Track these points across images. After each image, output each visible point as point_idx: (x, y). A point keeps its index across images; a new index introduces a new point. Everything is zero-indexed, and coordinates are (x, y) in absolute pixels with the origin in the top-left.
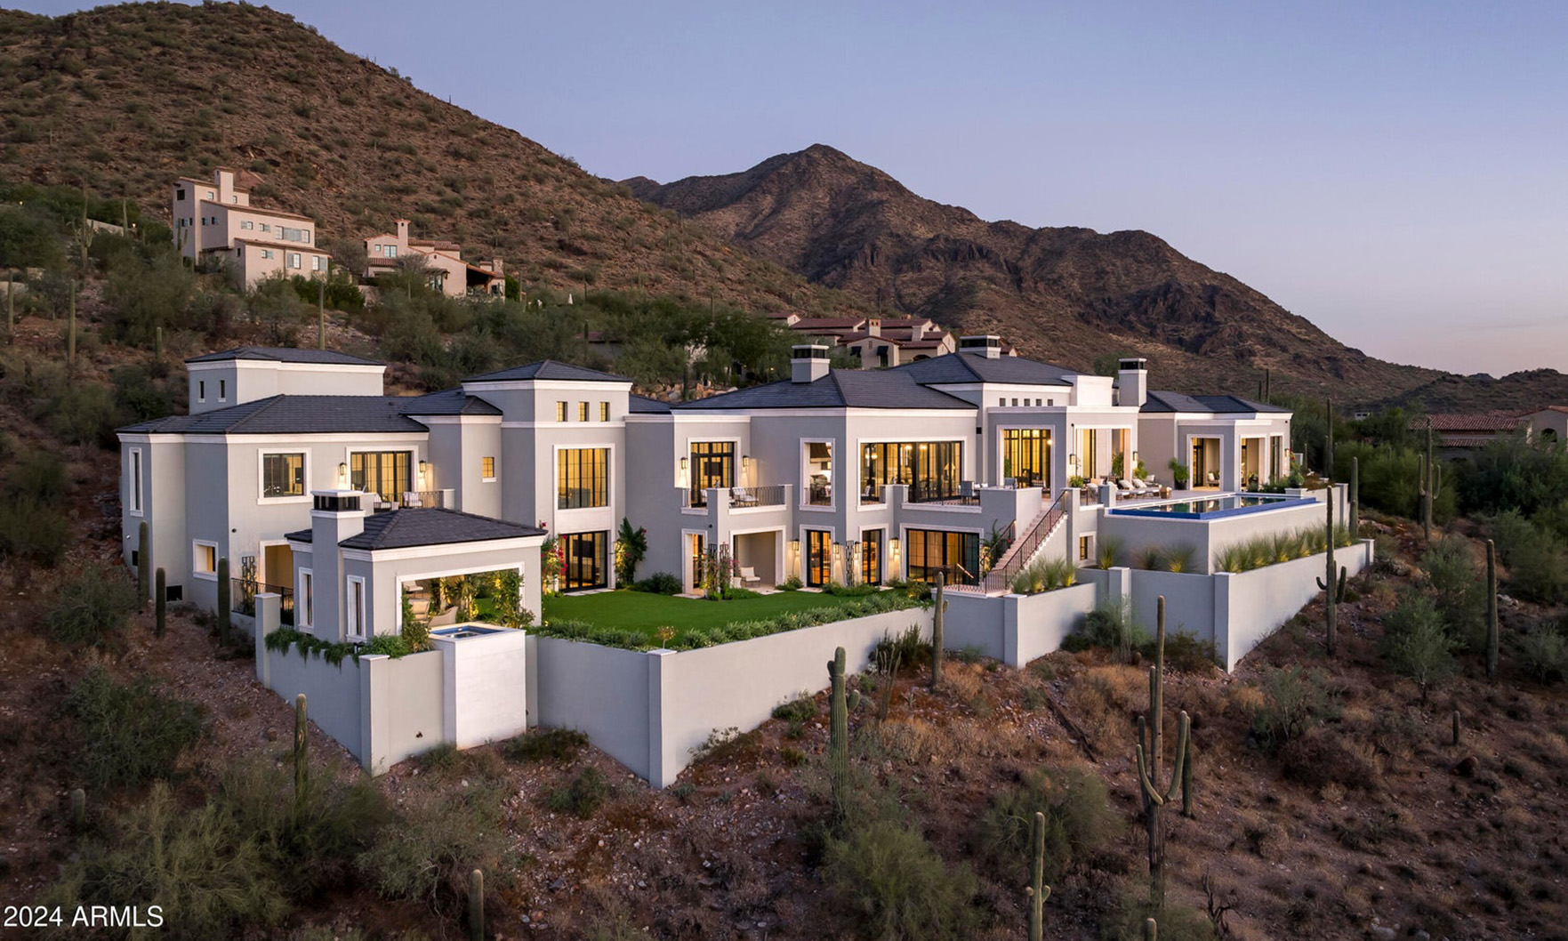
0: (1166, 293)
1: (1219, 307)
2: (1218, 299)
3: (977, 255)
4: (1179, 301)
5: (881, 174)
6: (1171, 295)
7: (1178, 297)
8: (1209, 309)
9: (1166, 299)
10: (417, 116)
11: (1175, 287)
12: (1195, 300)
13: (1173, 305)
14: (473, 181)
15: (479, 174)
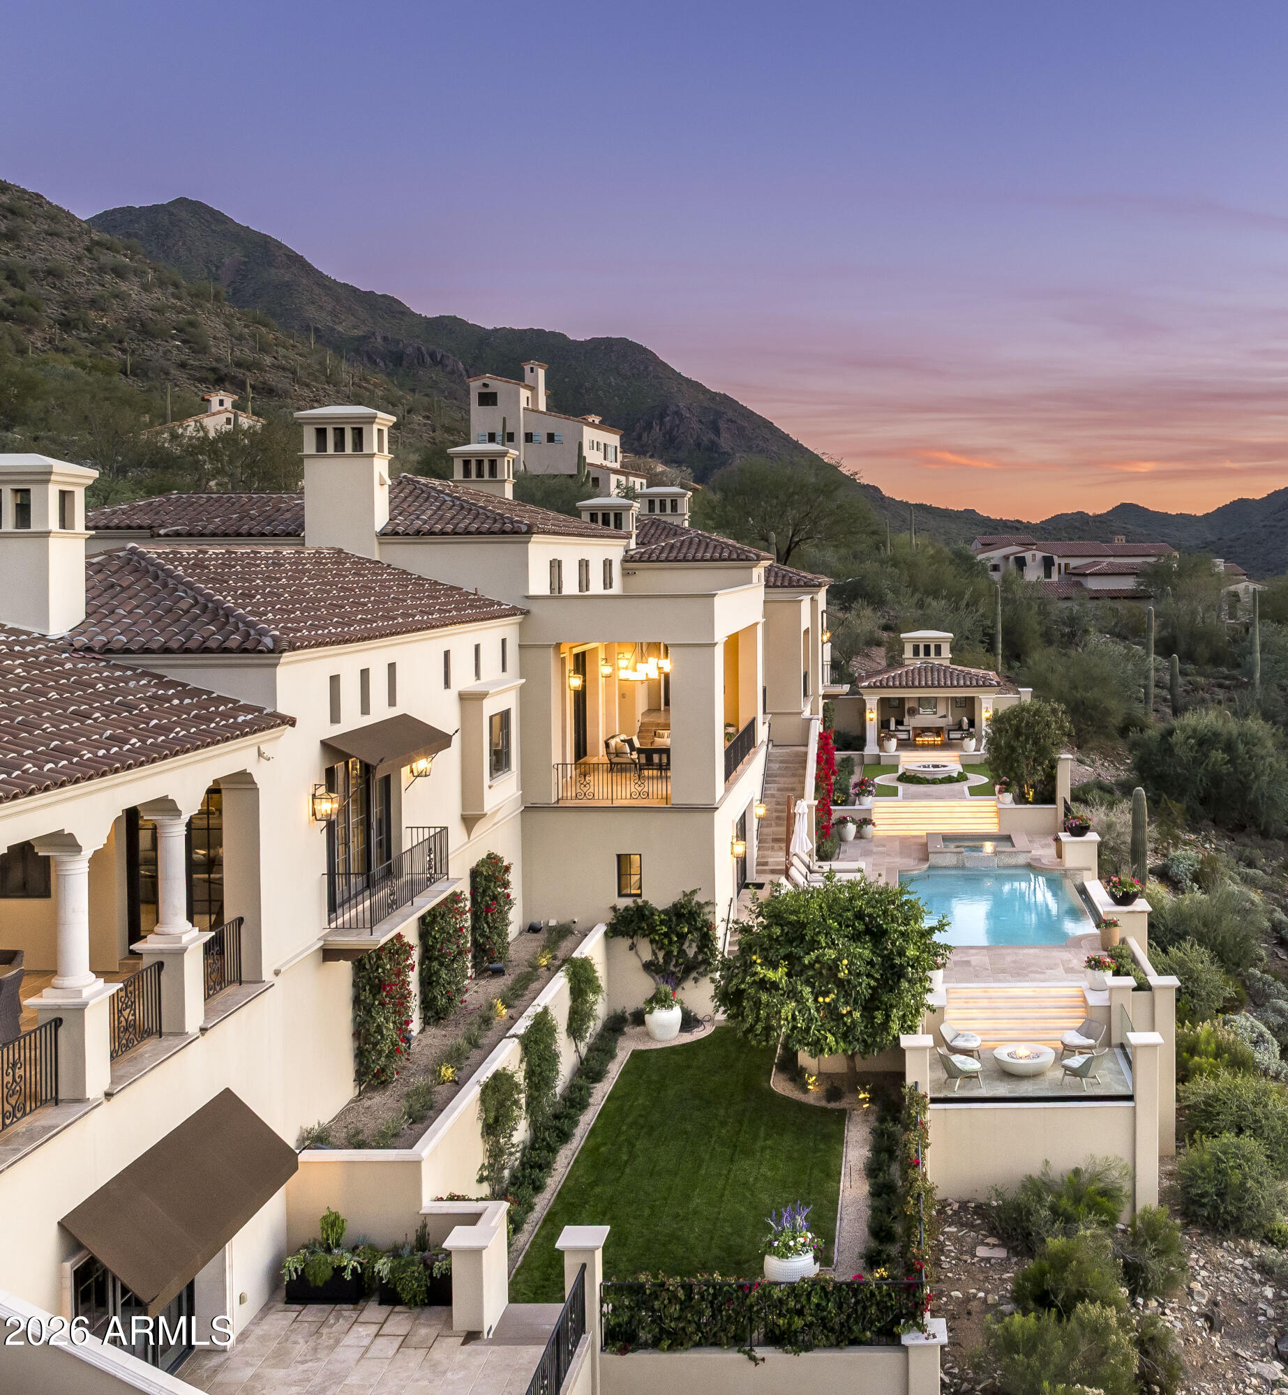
0: (662, 417)
1: (725, 435)
2: (722, 425)
3: (428, 359)
4: (678, 426)
5: (280, 246)
6: (668, 418)
7: (677, 422)
8: (713, 437)
9: (662, 423)
11: (673, 408)
12: (695, 425)
13: (672, 429)
14: (33, 272)
15: (35, 260)
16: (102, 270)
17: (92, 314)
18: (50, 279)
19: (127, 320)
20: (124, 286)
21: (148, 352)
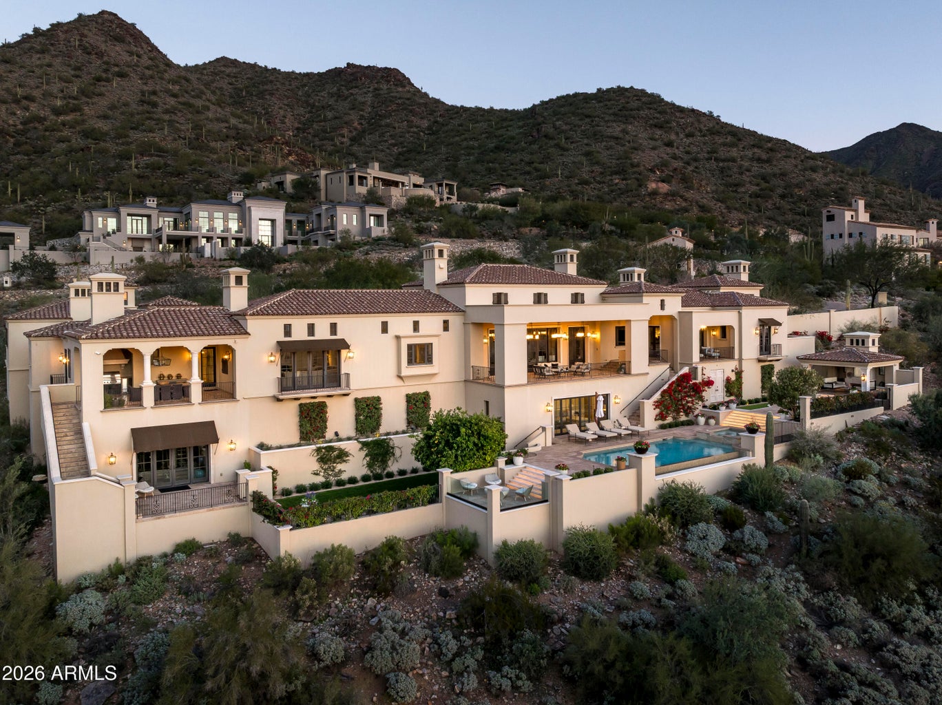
10: (729, 139)
14: (774, 175)
15: (776, 170)
16: (806, 169)
17: (796, 190)
18: (781, 177)
19: (811, 191)
20: (814, 176)
21: (818, 204)
